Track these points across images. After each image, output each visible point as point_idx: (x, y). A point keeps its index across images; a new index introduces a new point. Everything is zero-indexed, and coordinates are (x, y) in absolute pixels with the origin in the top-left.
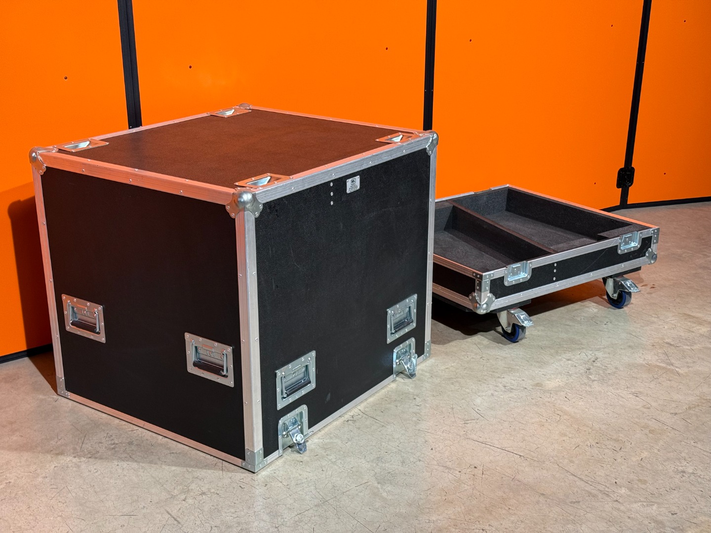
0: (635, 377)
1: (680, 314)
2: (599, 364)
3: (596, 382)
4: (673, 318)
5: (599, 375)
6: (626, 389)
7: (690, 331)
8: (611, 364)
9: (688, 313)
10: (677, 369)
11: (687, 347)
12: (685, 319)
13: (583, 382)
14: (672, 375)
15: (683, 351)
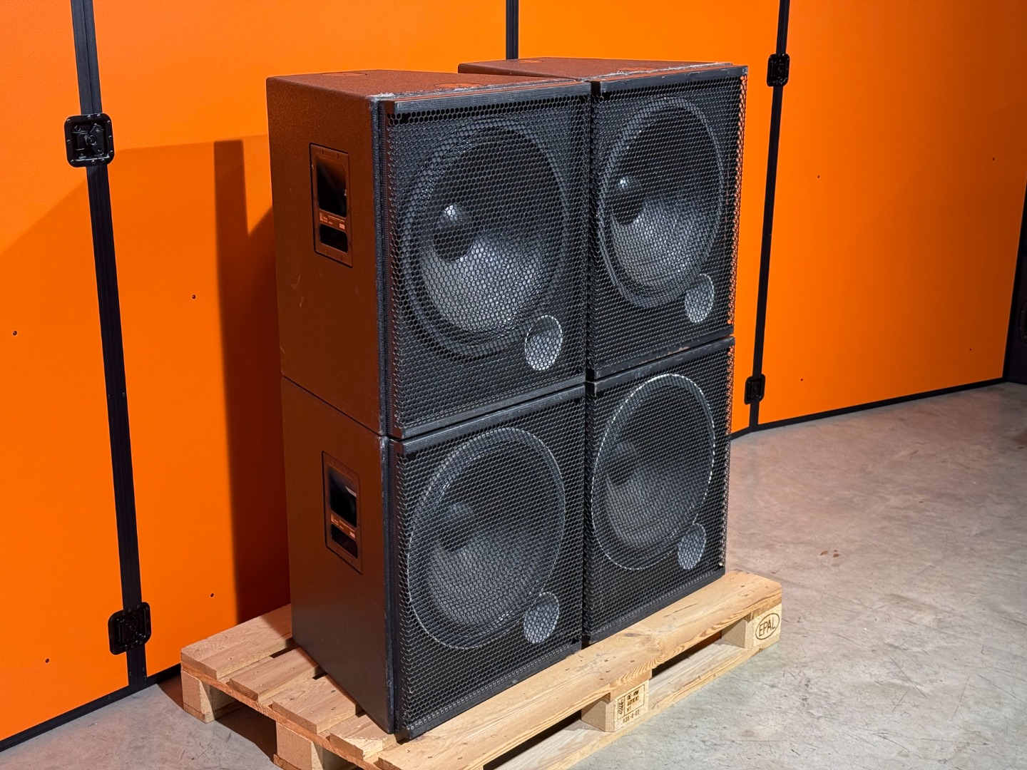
0: (870, 707)
1: (887, 595)
2: (815, 690)
3: (822, 720)
4: (881, 604)
5: (822, 707)
6: (866, 727)
7: (911, 623)
8: (832, 688)
9: (896, 593)
10: (918, 687)
11: (916, 649)
12: (898, 603)
13: (805, 723)
14: (916, 698)
15: (914, 656)
